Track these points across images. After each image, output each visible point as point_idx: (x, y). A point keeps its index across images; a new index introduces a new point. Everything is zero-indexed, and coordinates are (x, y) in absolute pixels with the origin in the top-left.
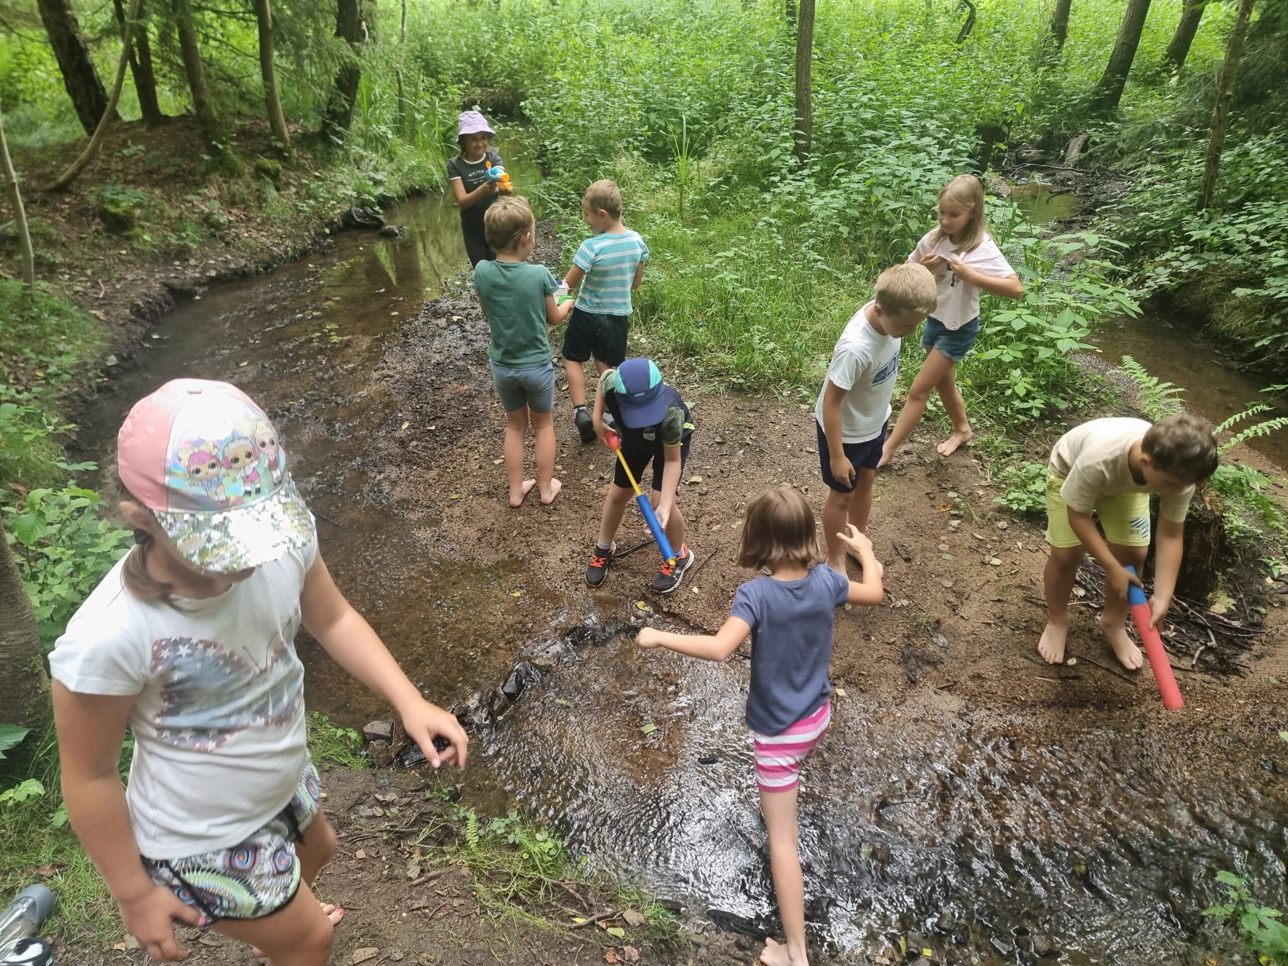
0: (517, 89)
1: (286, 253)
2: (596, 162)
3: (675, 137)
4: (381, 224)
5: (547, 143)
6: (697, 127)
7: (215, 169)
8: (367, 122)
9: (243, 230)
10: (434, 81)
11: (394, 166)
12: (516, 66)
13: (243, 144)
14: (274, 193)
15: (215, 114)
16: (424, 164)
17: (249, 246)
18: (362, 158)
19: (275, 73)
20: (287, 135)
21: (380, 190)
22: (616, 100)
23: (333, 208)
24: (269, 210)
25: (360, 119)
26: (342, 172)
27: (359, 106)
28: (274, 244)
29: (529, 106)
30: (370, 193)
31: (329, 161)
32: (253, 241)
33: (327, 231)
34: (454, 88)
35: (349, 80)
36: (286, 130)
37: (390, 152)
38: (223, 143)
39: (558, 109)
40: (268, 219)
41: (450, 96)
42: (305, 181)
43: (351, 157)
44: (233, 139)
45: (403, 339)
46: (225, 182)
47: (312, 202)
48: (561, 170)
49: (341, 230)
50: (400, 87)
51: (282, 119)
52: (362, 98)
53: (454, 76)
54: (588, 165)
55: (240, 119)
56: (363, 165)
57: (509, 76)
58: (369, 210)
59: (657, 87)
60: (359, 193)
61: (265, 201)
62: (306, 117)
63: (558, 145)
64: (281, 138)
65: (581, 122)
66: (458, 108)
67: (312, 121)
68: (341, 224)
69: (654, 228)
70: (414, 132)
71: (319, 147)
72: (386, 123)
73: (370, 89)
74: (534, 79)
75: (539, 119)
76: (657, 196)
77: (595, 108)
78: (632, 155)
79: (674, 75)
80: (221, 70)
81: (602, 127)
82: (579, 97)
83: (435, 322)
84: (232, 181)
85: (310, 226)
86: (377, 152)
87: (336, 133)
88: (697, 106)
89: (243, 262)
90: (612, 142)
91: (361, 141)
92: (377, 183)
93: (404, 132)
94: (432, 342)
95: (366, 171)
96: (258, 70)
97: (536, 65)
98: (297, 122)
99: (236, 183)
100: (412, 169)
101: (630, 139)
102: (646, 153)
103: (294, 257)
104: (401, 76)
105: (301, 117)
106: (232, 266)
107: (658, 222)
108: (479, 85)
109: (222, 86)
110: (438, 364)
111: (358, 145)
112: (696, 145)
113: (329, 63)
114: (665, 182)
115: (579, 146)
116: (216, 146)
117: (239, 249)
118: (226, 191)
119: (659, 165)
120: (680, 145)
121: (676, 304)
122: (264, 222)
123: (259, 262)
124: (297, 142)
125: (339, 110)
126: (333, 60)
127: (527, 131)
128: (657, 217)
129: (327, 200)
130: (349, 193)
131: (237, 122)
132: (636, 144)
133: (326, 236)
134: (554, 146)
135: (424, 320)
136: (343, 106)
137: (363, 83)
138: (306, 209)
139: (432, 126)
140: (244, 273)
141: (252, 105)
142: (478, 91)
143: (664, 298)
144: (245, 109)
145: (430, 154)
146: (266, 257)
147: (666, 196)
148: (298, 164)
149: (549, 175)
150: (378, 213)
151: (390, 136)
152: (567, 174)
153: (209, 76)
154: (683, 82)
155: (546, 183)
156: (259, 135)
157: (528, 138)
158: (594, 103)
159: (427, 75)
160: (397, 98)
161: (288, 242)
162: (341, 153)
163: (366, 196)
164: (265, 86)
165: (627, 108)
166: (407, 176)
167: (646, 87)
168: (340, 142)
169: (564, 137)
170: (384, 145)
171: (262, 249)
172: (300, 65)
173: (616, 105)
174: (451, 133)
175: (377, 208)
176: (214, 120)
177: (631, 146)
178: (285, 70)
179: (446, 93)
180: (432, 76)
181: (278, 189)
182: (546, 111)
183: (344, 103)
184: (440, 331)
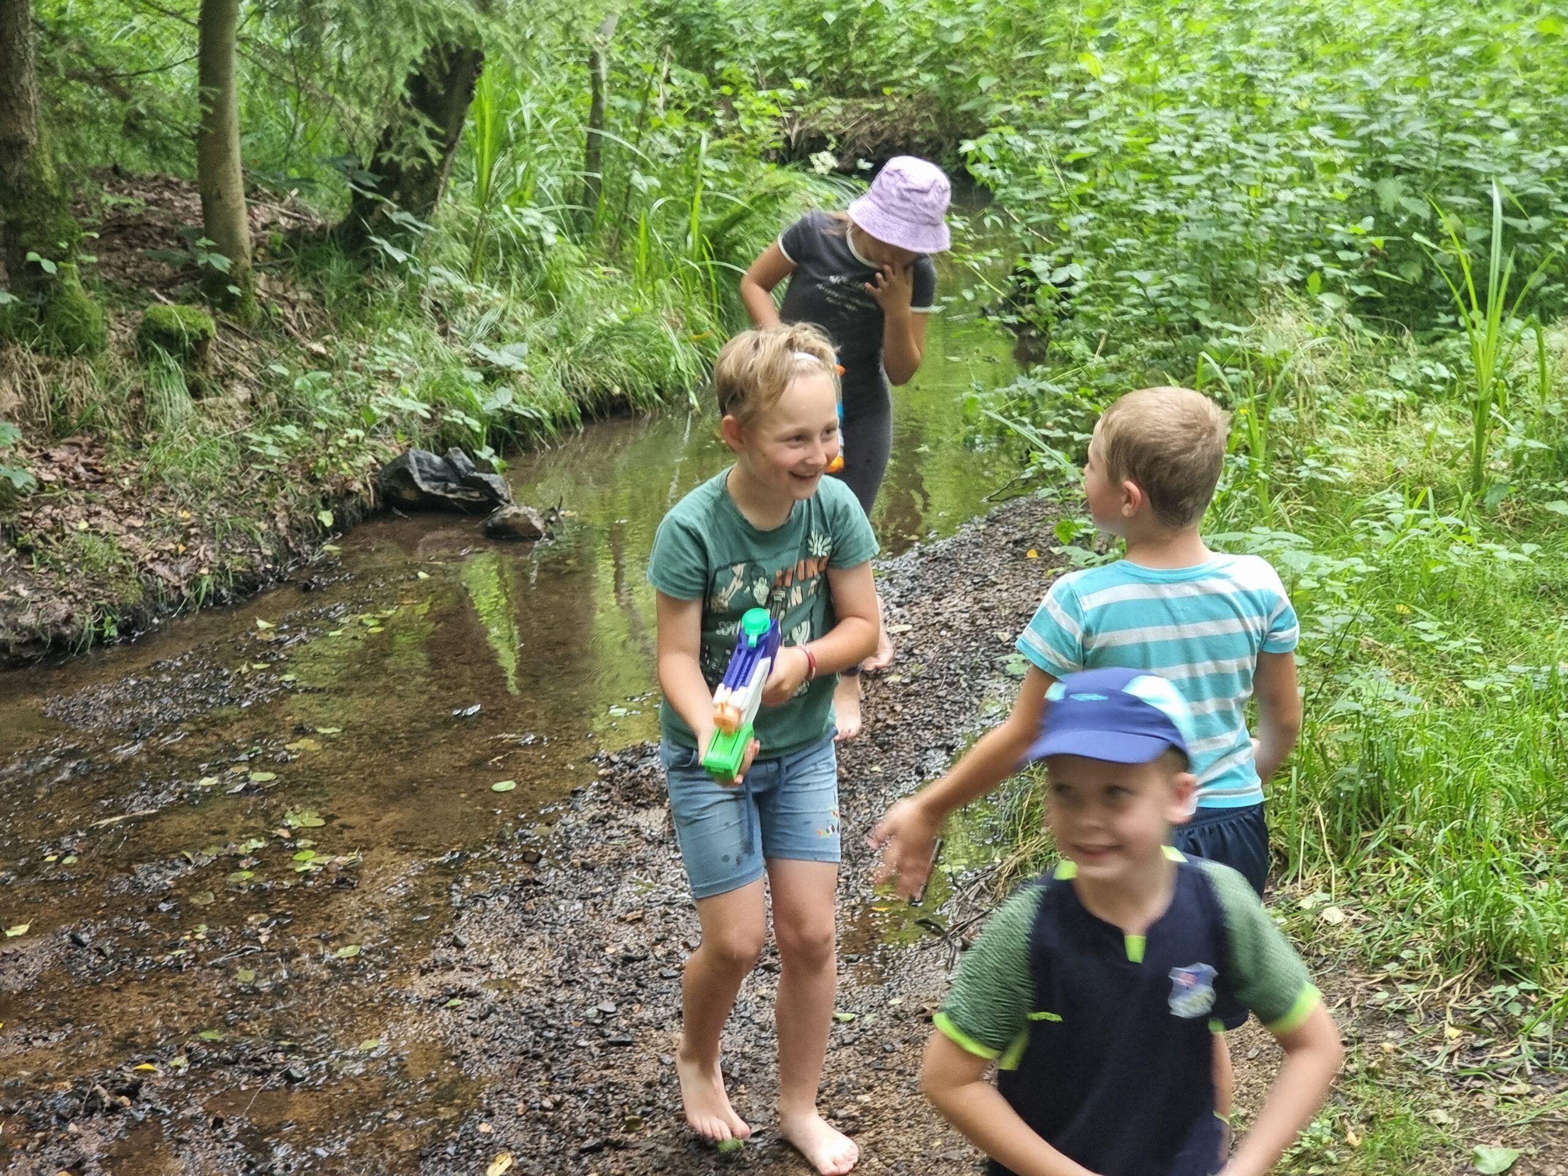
0: (953, 102)
1: (194, 582)
2: (1196, 326)
3: (1463, 253)
4: (493, 499)
5: (1039, 264)
6: (1538, 222)
7: (23, 330)
8: (486, 198)
9: (77, 511)
10: (700, 80)
11: (552, 326)
12: (958, 37)
13: (115, 259)
14: (184, 402)
15: (49, 173)
16: (645, 321)
17: (84, 558)
18: (458, 301)
19: (236, 61)
20: (245, 234)
21: (502, 398)
22: (1272, 139)
23: (354, 448)
24: (160, 454)
25: (465, 190)
26: (394, 343)
27: (469, 152)
28: (160, 557)
29: (991, 153)
30: (468, 408)
31: (360, 310)
32: (100, 545)
33: (327, 518)
34: (759, 100)
35: (449, 81)
36: (244, 219)
37: (544, 285)
38: (58, 257)
39: (1080, 165)
40: (155, 478)
41: (745, 122)
42: (278, 369)
43: (427, 300)
44: (89, 246)
45: (523, 872)
46: (45, 369)
47: (291, 431)
48: (1079, 347)
49: (369, 516)
50: (597, 98)
51: (238, 189)
52: (479, 130)
53: (763, 65)
54: (1169, 331)
55: (116, 189)
56: (460, 321)
57: (934, 63)
58: (461, 459)
59: (1411, 100)
60: (437, 406)
61: (154, 425)
62: (307, 182)
63: (1076, 270)
64: (228, 245)
65: (1152, 205)
66: (765, 155)
67: (324, 193)
68: (370, 498)
69: (1384, 537)
70: (625, 226)
71: (336, 267)
72: (541, 202)
73: (507, 104)
74: (1008, 71)
75: (1018, 193)
76: (1397, 433)
77: (1200, 162)
78: (1316, 306)
79: (1464, 65)
80: (84, 53)
81: (1220, 221)
82: (1151, 130)
83: (631, 819)
84: (66, 367)
85: (278, 501)
86: (506, 284)
87: (387, 228)
88: (1541, 160)
89: (62, 608)
90: (1250, 266)
91: (461, 252)
92: (493, 376)
93: (596, 227)
94: (613, 886)
95: (466, 341)
96: (190, 52)
97: (1021, 33)
98: (278, 196)
99: (78, 372)
100: (606, 336)
101: (1314, 259)
102: (1367, 300)
103: (216, 598)
104: (604, 66)
105: (293, 183)
106: (28, 619)
107: (1397, 518)
108: (839, 90)
109: (78, 96)
110: (628, 960)
111: (452, 265)
112: (1535, 280)
113: (397, 32)
114: (1424, 390)
115: (1144, 276)
116: (37, 265)
117: (55, 567)
118: (44, 397)
119: (1408, 338)
120: (1481, 277)
121: (1453, 794)
122: (140, 489)
123: (110, 609)
124: (273, 254)
125: (408, 162)
126: (409, 24)
127: (979, 227)
128: (1395, 501)
129: (337, 426)
130: (406, 405)
131: (110, 199)
132: (1331, 271)
133: (317, 534)
134: (1061, 275)
135: (594, 810)
136: (422, 153)
137: (487, 85)
138: (273, 451)
139: (683, 211)
140: (59, 641)
141: (159, 149)
142: (833, 107)
143: (1410, 770)
144: (136, 159)
145: (668, 292)
146: (133, 594)
147: (1428, 437)
148: (266, 317)
149: (1039, 359)
150: (488, 467)
151: (550, 239)
152: (1096, 361)
153: (47, 68)
154: (1494, 87)
155: (1026, 385)
156: (164, 233)
157: (979, 246)
158: (1198, 149)
159: (683, 63)
160: (583, 129)
161: (204, 550)
162: (397, 286)
163: (457, 416)
164: (203, 98)
165: (1306, 164)
166: (586, 357)
167: (1372, 105)
168: (400, 256)
169: (1095, 246)
170: (528, 265)
171: (124, 570)
172: (311, 38)
173: (1273, 155)
174: (737, 230)
175: (486, 453)
176: (43, 190)
177: (1314, 280)
178: (270, 52)
179: (734, 114)
180: (695, 64)
181: (196, 391)
182: (1042, 169)
183: (426, 143)
184: (644, 850)
